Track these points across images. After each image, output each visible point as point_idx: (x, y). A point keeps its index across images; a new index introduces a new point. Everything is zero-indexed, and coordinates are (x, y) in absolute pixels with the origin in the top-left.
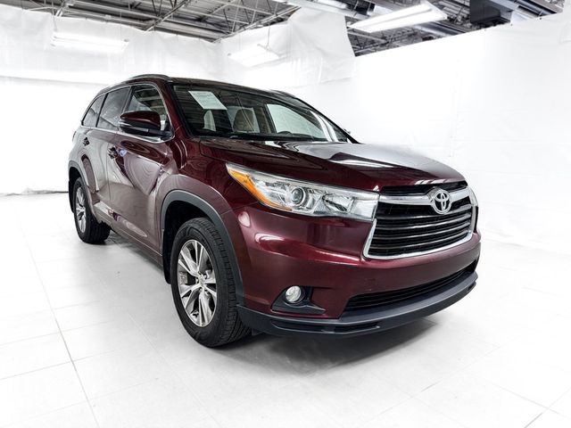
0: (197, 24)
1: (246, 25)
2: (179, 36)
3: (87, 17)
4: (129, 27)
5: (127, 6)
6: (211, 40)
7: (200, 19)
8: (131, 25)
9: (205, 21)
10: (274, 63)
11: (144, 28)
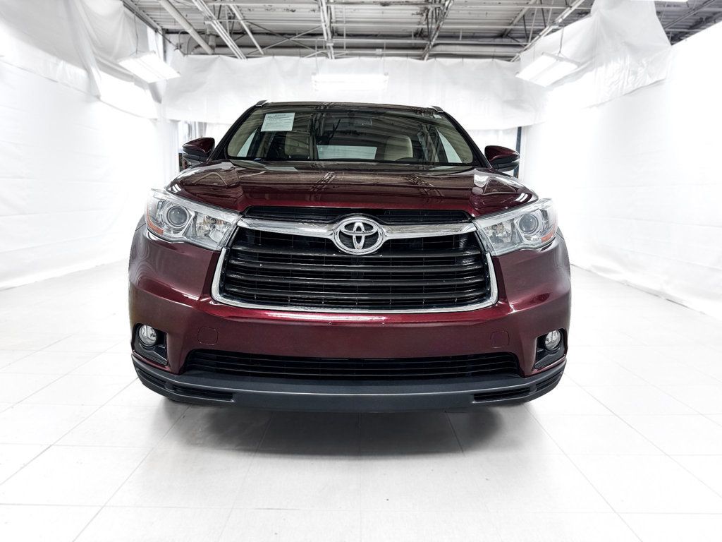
0: (498, 41)
1: (541, 30)
2: (466, 60)
3: (360, 55)
4: (405, 59)
5: (410, 36)
6: (508, 58)
7: (502, 35)
8: (407, 56)
9: (507, 36)
10: (577, 75)
11: (421, 57)
